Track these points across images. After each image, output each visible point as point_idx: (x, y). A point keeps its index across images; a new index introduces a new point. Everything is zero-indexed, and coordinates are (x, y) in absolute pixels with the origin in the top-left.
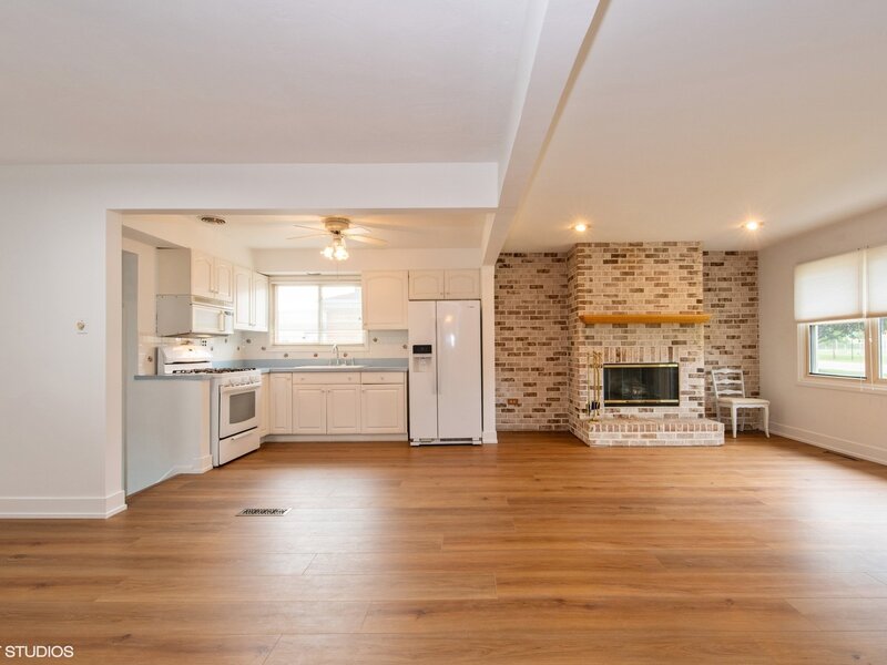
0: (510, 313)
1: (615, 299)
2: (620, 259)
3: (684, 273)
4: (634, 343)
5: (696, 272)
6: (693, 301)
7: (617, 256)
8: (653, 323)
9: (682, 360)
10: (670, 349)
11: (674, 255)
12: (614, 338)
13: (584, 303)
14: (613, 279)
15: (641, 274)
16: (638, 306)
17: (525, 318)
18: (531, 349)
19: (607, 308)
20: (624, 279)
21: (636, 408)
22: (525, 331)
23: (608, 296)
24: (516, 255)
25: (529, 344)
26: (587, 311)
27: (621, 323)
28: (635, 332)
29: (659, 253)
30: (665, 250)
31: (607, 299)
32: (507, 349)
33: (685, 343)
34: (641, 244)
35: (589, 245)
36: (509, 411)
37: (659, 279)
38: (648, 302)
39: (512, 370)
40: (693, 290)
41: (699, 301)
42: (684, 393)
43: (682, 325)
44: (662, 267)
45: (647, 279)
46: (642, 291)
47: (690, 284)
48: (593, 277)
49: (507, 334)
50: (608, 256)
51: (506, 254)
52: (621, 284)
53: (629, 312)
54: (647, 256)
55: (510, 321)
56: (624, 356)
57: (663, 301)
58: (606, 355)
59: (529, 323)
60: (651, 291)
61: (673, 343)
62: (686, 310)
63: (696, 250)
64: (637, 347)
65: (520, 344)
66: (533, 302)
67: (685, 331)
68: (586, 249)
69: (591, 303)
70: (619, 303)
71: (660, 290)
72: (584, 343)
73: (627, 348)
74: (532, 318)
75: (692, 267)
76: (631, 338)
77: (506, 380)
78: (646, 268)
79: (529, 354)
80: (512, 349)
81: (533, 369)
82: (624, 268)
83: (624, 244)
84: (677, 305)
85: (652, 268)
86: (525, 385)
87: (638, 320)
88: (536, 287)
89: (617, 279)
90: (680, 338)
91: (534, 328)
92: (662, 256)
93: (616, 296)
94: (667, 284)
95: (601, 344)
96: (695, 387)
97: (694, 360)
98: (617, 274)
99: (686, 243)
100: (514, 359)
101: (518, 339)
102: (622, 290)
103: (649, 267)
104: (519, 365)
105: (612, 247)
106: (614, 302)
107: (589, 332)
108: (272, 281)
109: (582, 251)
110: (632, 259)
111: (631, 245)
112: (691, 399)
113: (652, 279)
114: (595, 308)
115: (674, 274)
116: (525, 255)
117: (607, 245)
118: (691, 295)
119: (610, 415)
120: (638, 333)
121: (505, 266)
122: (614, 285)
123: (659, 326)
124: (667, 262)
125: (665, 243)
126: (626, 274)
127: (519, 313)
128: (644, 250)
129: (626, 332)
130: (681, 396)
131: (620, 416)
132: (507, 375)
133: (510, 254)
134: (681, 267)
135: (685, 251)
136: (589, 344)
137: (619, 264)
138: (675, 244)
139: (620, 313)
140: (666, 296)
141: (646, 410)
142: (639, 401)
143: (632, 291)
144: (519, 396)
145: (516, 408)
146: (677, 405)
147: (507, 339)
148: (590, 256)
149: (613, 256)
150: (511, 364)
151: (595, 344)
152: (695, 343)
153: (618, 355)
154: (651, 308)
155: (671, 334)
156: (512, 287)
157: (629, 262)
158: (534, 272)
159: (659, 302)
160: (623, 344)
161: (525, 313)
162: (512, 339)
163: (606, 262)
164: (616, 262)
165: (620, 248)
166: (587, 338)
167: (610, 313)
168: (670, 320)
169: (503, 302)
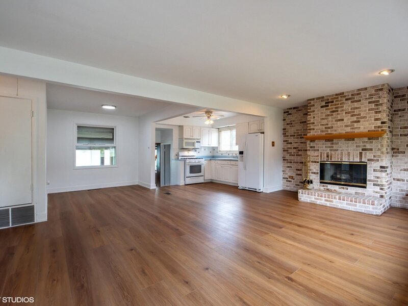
0: (291, 136)
1: (326, 126)
2: (330, 104)
3: (373, 106)
4: (337, 150)
5: (381, 104)
6: (379, 123)
7: (328, 103)
8: (349, 137)
9: (368, 160)
10: (361, 153)
11: (365, 96)
12: (326, 147)
13: (310, 129)
14: (326, 116)
15: (343, 110)
16: (341, 128)
17: (297, 138)
18: (300, 153)
19: (322, 131)
20: (332, 115)
21: (338, 186)
22: (297, 144)
23: (323, 125)
24: (294, 108)
25: (299, 150)
26: (311, 134)
27: (330, 139)
28: (338, 144)
29: (354, 96)
30: (359, 94)
31: (322, 127)
32: (289, 153)
33: (371, 150)
34: (343, 93)
35: (313, 99)
36: (289, 181)
37: (354, 112)
38: (346, 126)
39: (291, 162)
40: (379, 116)
41: (383, 123)
42: (370, 181)
43: (369, 139)
44: (356, 105)
45: (346, 113)
46: (343, 120)
47: (376, 112)
48: (315, 116)
49: (289, 146)
50: (323, 104)
51: (290, 109)
52: (330, 118)
53: (334, 132)
54: (347, 100)
55: (291, 140)
56: (331, 157)
57: (356, 125)
58: (321, 156)
59: (299, 140)
60: (348, 120)
61: (363, 150)
62: (373, 129)
63: (381, 90)
64: (339, 152)
65: (295, 150)
66: (301, 130)
67: (372, 143)
68: (312, 102)
69: (314, 129)
70: (329, 128)
71: (355, 119)
72: (309, 150)
73: (333, 152)
74: (300, 138)
75: (378, 101)
76: (335, 147)
77: (288, 167)
78: (345, 107)
79: (299, 155)
80: (291, 153)
81: (300, 163)
82: (332, 108)
83: (333, 95)
84: (366, 126)
85: (349, 106)
86: (297, 170)
87: (340, 137)
88: (303, 122)
89: (328, 115)
90: (368, 146)
91: (301, 143)
92: (356, 98)
93: (328, 124)
94: (360, 114)
95: (318, 150)
96: (378, 178)
97: (378, 160)
98: (328, 112)
99: (373, 87)
100: (292, 158)
101: (294, 148)
102: (331, 121)
103: (348, 106)
104: (294, 160)
105: (325, 98)
106: (326, 128)
107: (312, 144)
108: (219, 130)
109: (310, 103)
110: (337, 103)
111: (336, 95)
112: (374, 185)
113: (349, 113)
114: (316, 132)
115: (364, 107)
116: (298, 108)
117: (323, 97)
118: (376, 120)
119: (322, 188)
120: (340, 144)
121: (289, 114)
122: (326, 119)
123: (353, 140)
124: (360, 101)
125: (359, 90)
126: (333, 112)
127: (295, 136)
128: (345, 96)
129: (333, 144)
130: (367, 182)
131: (328, 189)
132: (289, 165)
133: (291, 108)
134: (370, 103)
135: (374, 92)
136: (312, 150)
137: (330, 107)
138: (366, 89)
139: (329, 134)
140: (359, 122)
141: (343, 188)
142: (342, 183)
143: (336, 121)
144: (294, 175)
145: (292, 180)
146: (365, 187)
147: (289, 148)
148: (314, 105)
149: (326, 103)
150: (291, 160)
151: (315, 150)
152: (379, 149)
153: (328, 156)
154: (348, 130)
155: (361, 144)
156: (292, 124)
157: (335, 105)
158: (302, 115)
159: (354, 125)
160: (331, 150)
161: (297, 135)
162: (291, 148)
163: (322, 107)
164: (328, 106)
165: (330, 98)
166: (311, 147)
167: (324, 133)
168: (361, 136)
169: (288, 131)
